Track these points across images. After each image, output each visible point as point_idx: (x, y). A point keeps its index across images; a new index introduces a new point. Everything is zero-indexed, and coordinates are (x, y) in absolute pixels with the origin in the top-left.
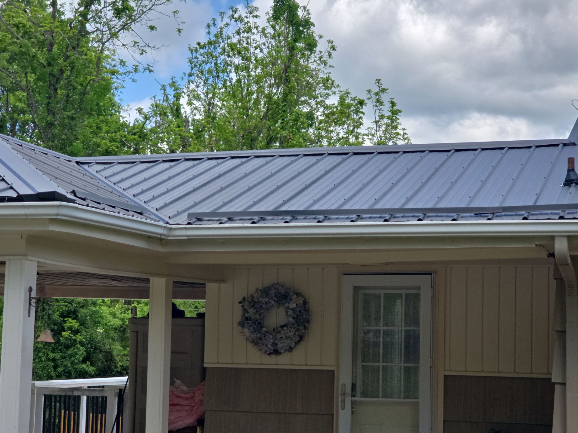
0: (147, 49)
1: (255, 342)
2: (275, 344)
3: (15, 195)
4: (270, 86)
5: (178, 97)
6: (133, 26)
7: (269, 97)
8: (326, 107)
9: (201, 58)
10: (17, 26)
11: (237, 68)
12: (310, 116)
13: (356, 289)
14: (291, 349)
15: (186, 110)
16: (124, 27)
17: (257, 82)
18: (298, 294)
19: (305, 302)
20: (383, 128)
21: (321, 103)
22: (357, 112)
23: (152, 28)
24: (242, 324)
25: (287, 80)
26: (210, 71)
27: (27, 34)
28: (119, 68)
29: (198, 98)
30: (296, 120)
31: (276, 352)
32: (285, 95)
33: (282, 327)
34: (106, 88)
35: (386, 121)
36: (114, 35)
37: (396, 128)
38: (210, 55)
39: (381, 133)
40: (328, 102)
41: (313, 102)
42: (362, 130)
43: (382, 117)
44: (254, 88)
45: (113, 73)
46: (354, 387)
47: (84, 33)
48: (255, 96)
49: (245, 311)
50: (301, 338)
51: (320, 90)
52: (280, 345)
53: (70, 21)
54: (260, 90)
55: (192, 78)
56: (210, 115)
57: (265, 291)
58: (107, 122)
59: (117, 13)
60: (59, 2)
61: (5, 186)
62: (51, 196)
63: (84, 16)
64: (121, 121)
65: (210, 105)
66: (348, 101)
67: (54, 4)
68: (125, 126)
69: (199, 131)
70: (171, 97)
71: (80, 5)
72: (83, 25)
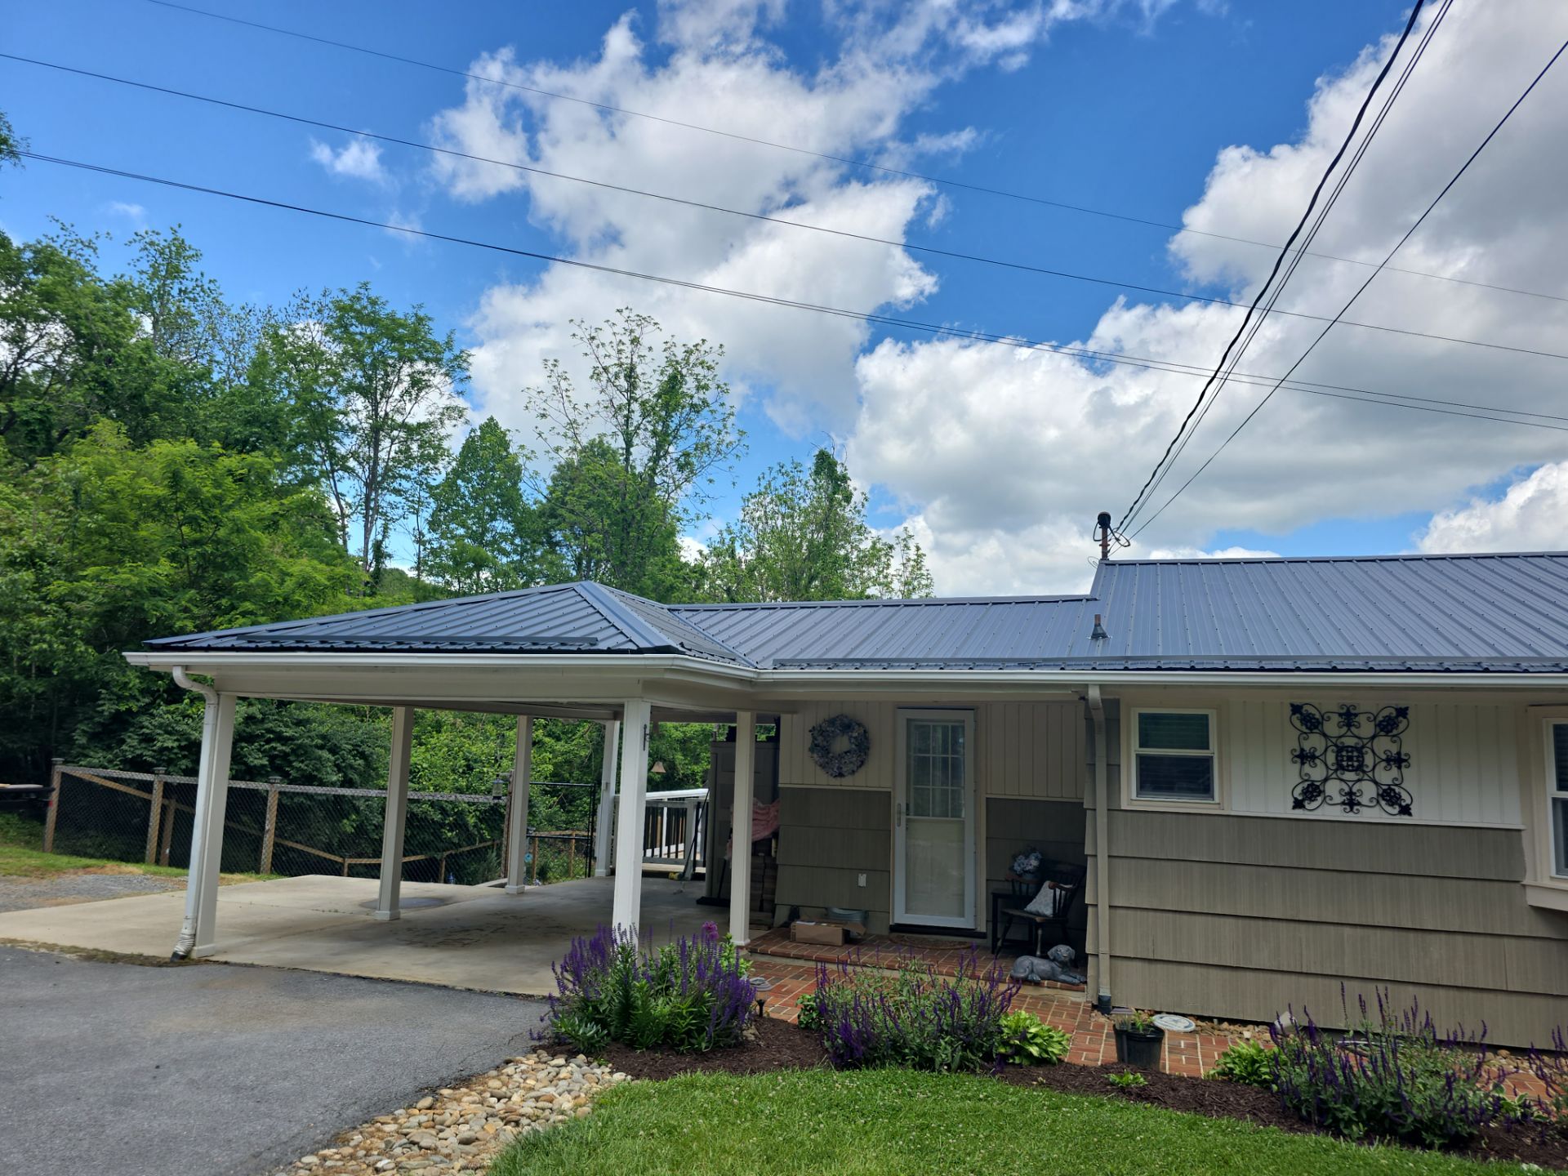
0: (706, 499)
1: (823, 766)
2: (840, 768)
3: (635, 648)
4: (812, 532)
5: (733, 541)
6: (694, 479)
7: (811, 541)
8: (860, 551)
9: (752, 507)
10: (595, 478)
11: (783, 516)
12: (846, 558)
13: (909, 721)
14: (853, 772)
15: (740, 553)
16: (686, 480)
17: (801, 529)
18: (859, 725)
19: (865, 732)
20: (910, 569)
21: (856, 548)
22: (886, 555)
23: (711, 481)
24: (811, 750)
25: (828, 528)
26: (759, 518)
27: (603, 485)
28: (682, 515)
29: (750, 542)
30: (835, 563)
31: (841, 775)
32: (826, 540)
33: (846, 753)
34: (672, 533)
35: (912, 563)
36: (678, 487)
37: (920, 569)
38: (761, 504)
39: (908, 574)
40: (862, 547)
41: (848, 547)
42: (891, 571)
43: (909, 560)
44: (798, 534)
45: (679, 520)
46: (908, 805)
47: (653, 485)
48: (798, 541)
49: (815, 738)
50: (862, 763)
51: (854, 537)
52: (845, 769)
53: (640, 475)
54: (803, 536)
55: (744, 524)
56: (761, 559)
57: (832, 722)
58: (670, 561)
59: (681, 468)
60: (631, 458)
61: (625, 639)
62: (667, 649)
63: (653, 470)
64: (683, 560)
65: (760, 548)
66: (878, 546)
67: (627, 460)
68: (686, 565)
69: (751, 570)
70: (727, 541)
71: (649, 460)
72: (652, 478)
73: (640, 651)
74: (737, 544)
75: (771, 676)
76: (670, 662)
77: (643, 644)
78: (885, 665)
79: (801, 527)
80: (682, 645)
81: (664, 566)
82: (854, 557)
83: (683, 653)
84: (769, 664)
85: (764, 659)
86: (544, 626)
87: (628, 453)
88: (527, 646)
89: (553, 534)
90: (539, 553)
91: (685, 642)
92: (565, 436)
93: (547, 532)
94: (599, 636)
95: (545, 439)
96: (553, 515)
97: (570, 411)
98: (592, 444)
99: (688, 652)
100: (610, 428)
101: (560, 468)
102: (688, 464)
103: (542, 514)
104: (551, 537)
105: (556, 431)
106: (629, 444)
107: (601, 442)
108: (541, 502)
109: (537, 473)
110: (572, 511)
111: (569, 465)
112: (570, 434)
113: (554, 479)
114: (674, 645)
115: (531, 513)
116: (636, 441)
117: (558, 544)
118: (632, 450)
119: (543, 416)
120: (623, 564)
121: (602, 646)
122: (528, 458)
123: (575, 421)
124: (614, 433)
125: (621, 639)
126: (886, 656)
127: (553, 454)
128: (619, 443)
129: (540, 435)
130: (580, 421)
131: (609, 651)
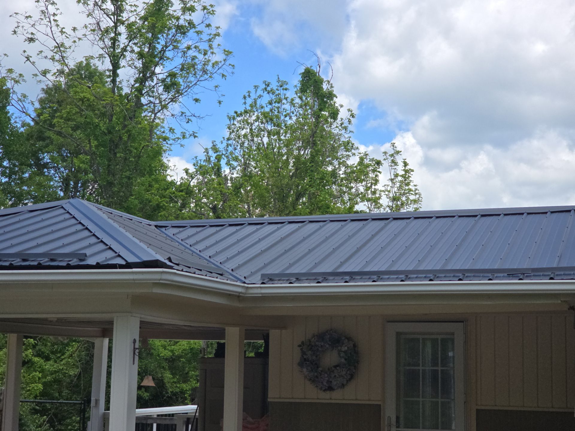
0: (192, 118)
1: (313, 380)
2: (329, 382)
3: (124, 263)
4: (299, 149)
5: (218, 158)
6: (181, 99)
7: (298, 158)
8: (347, 167)
9: (238, 125)
10: (82, 100)
11: (269, 133)
12: (334, 174)
13: (398, 334)
14: (343, 386)
15: (226, 170)
16: (173, 100)
17: (287, 146)
18: (349, 339)
19: (355, 346)
20: (398, 185)
21: (344, 164)
22: (374, 171)
23: (197, 100)
24: (301, 364)
25: (314, 144)
26: (245, 136)
27: (91, 107)
28: (168, 134)
29: (236, 159)
30: (322, 179)
31: (330, 389)
32: (313, 157)
33: (335, 367)
34: (158, 153)
35: (400, 178)
36: (165, 107)
37: (408, 184)
38: (246, 122)
39: (396, 189)
40: (350, 162)
41: (336, 163)
42: (379, 187)
43: (396, 175)
44: (284, 150)
45: (165, 139)
46: (398, 418)
47: (139, 105)
48: (285, 158)
49: (303, 353)
50: (352, 377)
51: (341, 152)
52: (334, 383)
53: (127, 95)
54: (290, 153)
55: (230, 142)
56: (247, 176)
57: (321, 336)
58: (157, 181)
59: (167, 88)
60: (118, 80)
61: (114, 254)
62: (155, 264)
63: (139, 90)
64: (169, 179)
65: (246, 166)
66: (366, 161)
67: (114, 81)
68: (172, 183)
69: (237, 188)
70: (213, 159)
71: (136, 81)
72: (138, 99)
73: (129, 265)
74: (223, 162)
75: (259, 291)
76: (158, 277)
77: (132, 259)
78: (375, 277)
79: (288, 144)
80: (170, 259)
81: (150, 186)
82: (341, 172)
83: (171, 268)
84: (257, 278)
85: (252, 274)
86: (34, 243)
87: (115, 75)
88: (17, 262)
89: (41, 156)
90: (27, 175)
91: (172, 257)
92: (53, 59)
93: (35, 155)
94: (88, 252)
95: (33, 63)
96: (41, 138)
97: (57, 35)
98: (79, 66)
99: (176, 267)
100: (97, 51)
101: (47, 91)
102: (174, 84)
103: (29, 136)
104: (39, 159)
105: (44, 54)
106: (116, 66)
107: (88, 64)
108: (29, 125)
109: (25, 96)
110: (59, 134)
111: (57, 88)
112: (57, 57)
113: (41, 101)
114: (162, 259)
115: (19, 136)
116: (122, 63)
117: (46, 165)
118: (119, 71)
119: (31, 40)
120: (111, 184)
121: (92, 261)
122: (17, 82)
123: (62, 45)
124: (101, 56)
125: (110, 254)
126: (375, 269)
127: (41, 77)
128: (106, 65)
129: (28, 58)
130: (67, 44)
131: (98, 266)
